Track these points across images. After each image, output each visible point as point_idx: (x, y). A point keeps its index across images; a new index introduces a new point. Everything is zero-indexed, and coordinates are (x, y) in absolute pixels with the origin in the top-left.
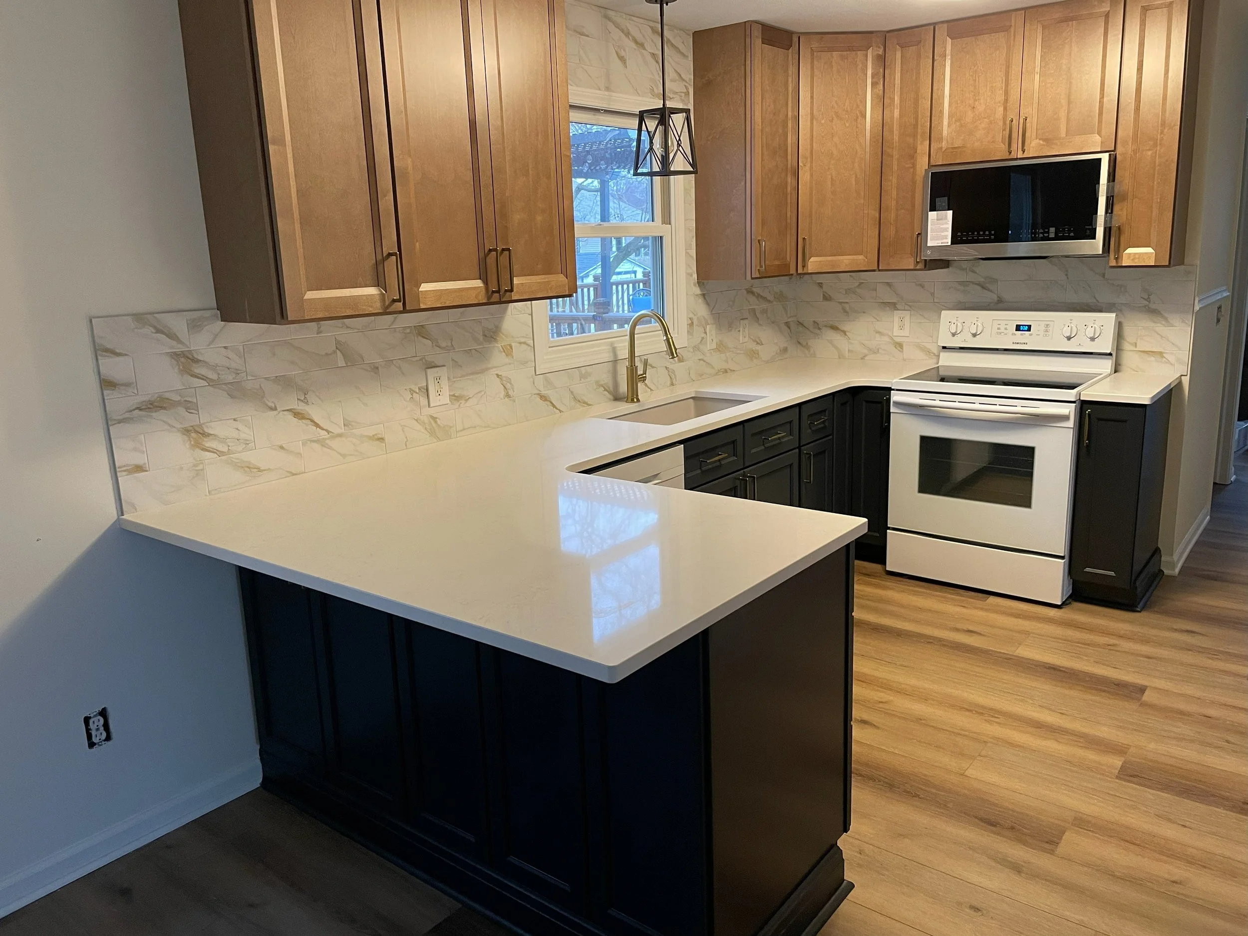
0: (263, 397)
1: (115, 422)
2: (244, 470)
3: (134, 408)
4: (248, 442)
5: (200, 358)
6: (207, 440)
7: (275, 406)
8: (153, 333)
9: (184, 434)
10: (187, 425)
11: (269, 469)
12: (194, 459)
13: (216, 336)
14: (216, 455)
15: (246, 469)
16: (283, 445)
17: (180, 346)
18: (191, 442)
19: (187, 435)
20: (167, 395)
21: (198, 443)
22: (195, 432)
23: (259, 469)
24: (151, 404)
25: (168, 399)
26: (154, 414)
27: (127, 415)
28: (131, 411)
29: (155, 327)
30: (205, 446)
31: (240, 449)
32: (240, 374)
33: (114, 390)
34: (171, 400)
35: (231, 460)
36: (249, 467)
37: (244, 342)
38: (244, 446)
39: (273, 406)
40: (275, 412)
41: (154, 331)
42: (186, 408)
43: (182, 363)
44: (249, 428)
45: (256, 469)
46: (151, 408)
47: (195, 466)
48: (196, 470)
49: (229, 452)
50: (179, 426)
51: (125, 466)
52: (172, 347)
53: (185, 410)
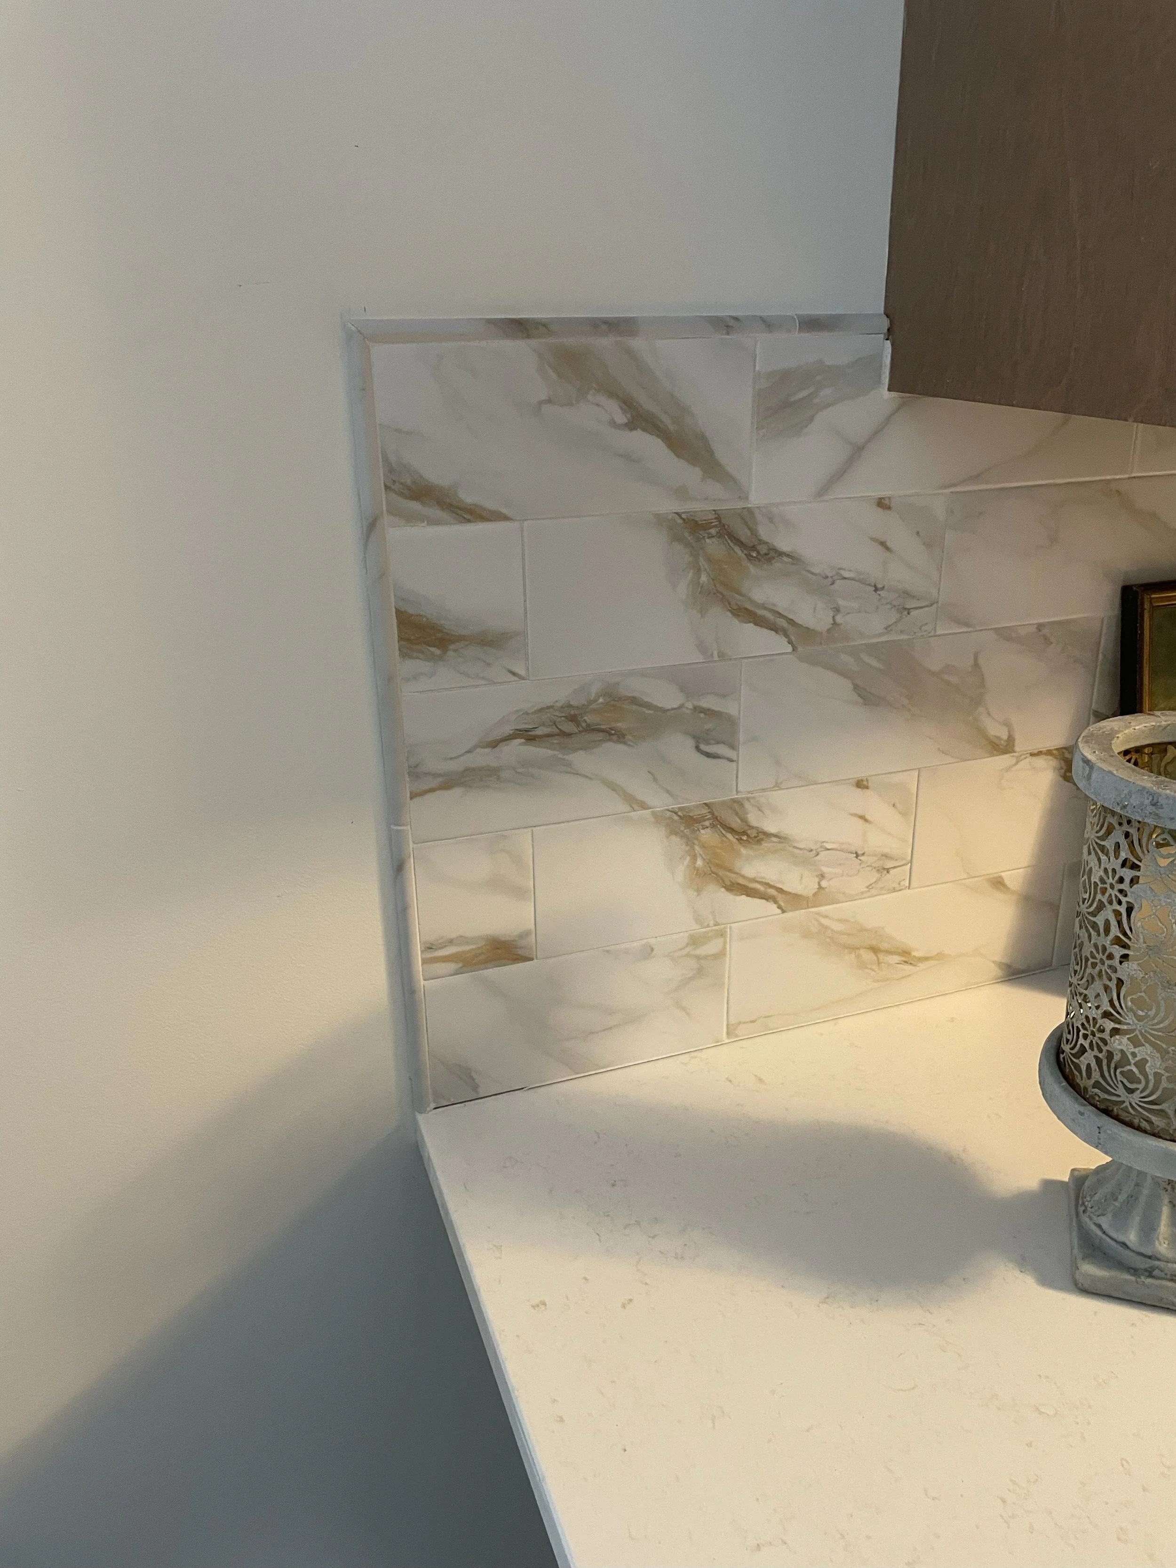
0: (977, 701)
1: (434, 783)
2: (858, 956)
3: (507, 730)
4: (889, 864)
5: (783, 545)
6: (751, 853)
7: (1011, 740)
8: (613, 424)
9: (673, 832)
10: (693, 799)
11: (940, 957)
12: (698, 919)
13: (857, 451)
14: (772, 908)
15: (867, 956)
16: (1003, 874)
17: (714, 489)
18: (694, 858)
19: (683, 836)
20: (636, 687)
21: (717, 865)
22: (713, 826)
23: (907, 956)
24: (573, 719)
25: (634, 700)
26: (579, 759)
27: (483, 758)
28: (494, 744)
29: (628, 404)
30: (743, 877)
31: (859, 884)
32: (914, 613)
33: (441, 658)
34: (648, 706)
35: (821, 924)
36: (875, 950)
37: (955, 485)
38: (874, 876)
39: (1005, 737)
40: (1006, 760)
41: (621, 419)
42: (694, 737)
43: (709, 560)
44: (904, 814)
45: (898, 954)
46: (568, 735)
47: (695, 941)
48: (698, 958)
49: (820, 897)
50: (660, 802)
51: (451, 942)
52: (681, 493)
53: (690, 743)
